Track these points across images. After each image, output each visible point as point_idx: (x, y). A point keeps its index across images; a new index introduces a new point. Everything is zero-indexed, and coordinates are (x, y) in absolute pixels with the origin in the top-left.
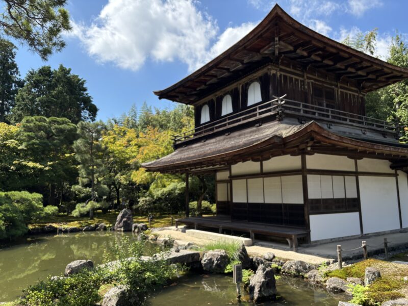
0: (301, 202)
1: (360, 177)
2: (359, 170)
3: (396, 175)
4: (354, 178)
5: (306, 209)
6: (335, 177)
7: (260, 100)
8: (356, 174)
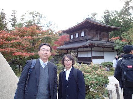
0: (91, 57)
1: (105, 52)
2: (105, 50)
3: (114, 51)
4: (103, 52)
5: (92, 58)
6: (99, 52)
7: (84, 35)
8: (104, 51)
